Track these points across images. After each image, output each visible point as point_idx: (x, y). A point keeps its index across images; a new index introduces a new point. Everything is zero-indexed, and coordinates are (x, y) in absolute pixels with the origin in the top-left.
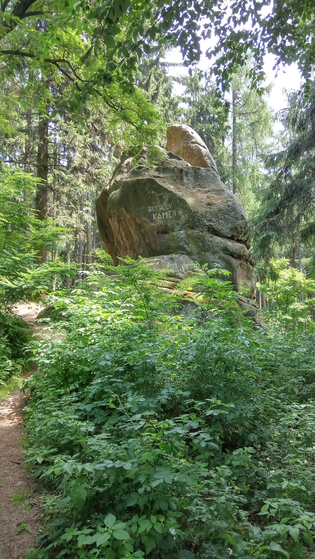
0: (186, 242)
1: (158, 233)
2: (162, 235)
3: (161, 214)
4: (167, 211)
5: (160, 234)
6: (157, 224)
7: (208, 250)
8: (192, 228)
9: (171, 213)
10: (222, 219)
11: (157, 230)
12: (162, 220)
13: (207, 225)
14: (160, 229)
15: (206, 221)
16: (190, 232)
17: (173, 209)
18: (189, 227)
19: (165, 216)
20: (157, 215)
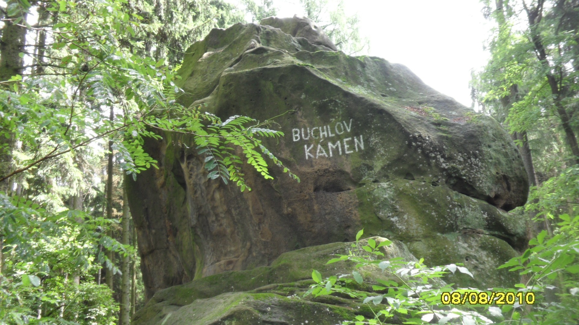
0: (394, 210)
1: (316, 189)
2: (328, 195)
3: (325, 145)
4: (339, 138)
5: (321, 193)
6: (316, 168)
7: (452, 229)
8: (408, 175)
9: (351, 143)
10: (476, 156)
11: (315, 183)
12: (329, 158)
13: (444, 169)
14: (323, 181)
15: (442, 160)
16: (406, 184)
17: (355, 133)
18: (399, 173)
19: (336, 151)
20: (315, 148)
